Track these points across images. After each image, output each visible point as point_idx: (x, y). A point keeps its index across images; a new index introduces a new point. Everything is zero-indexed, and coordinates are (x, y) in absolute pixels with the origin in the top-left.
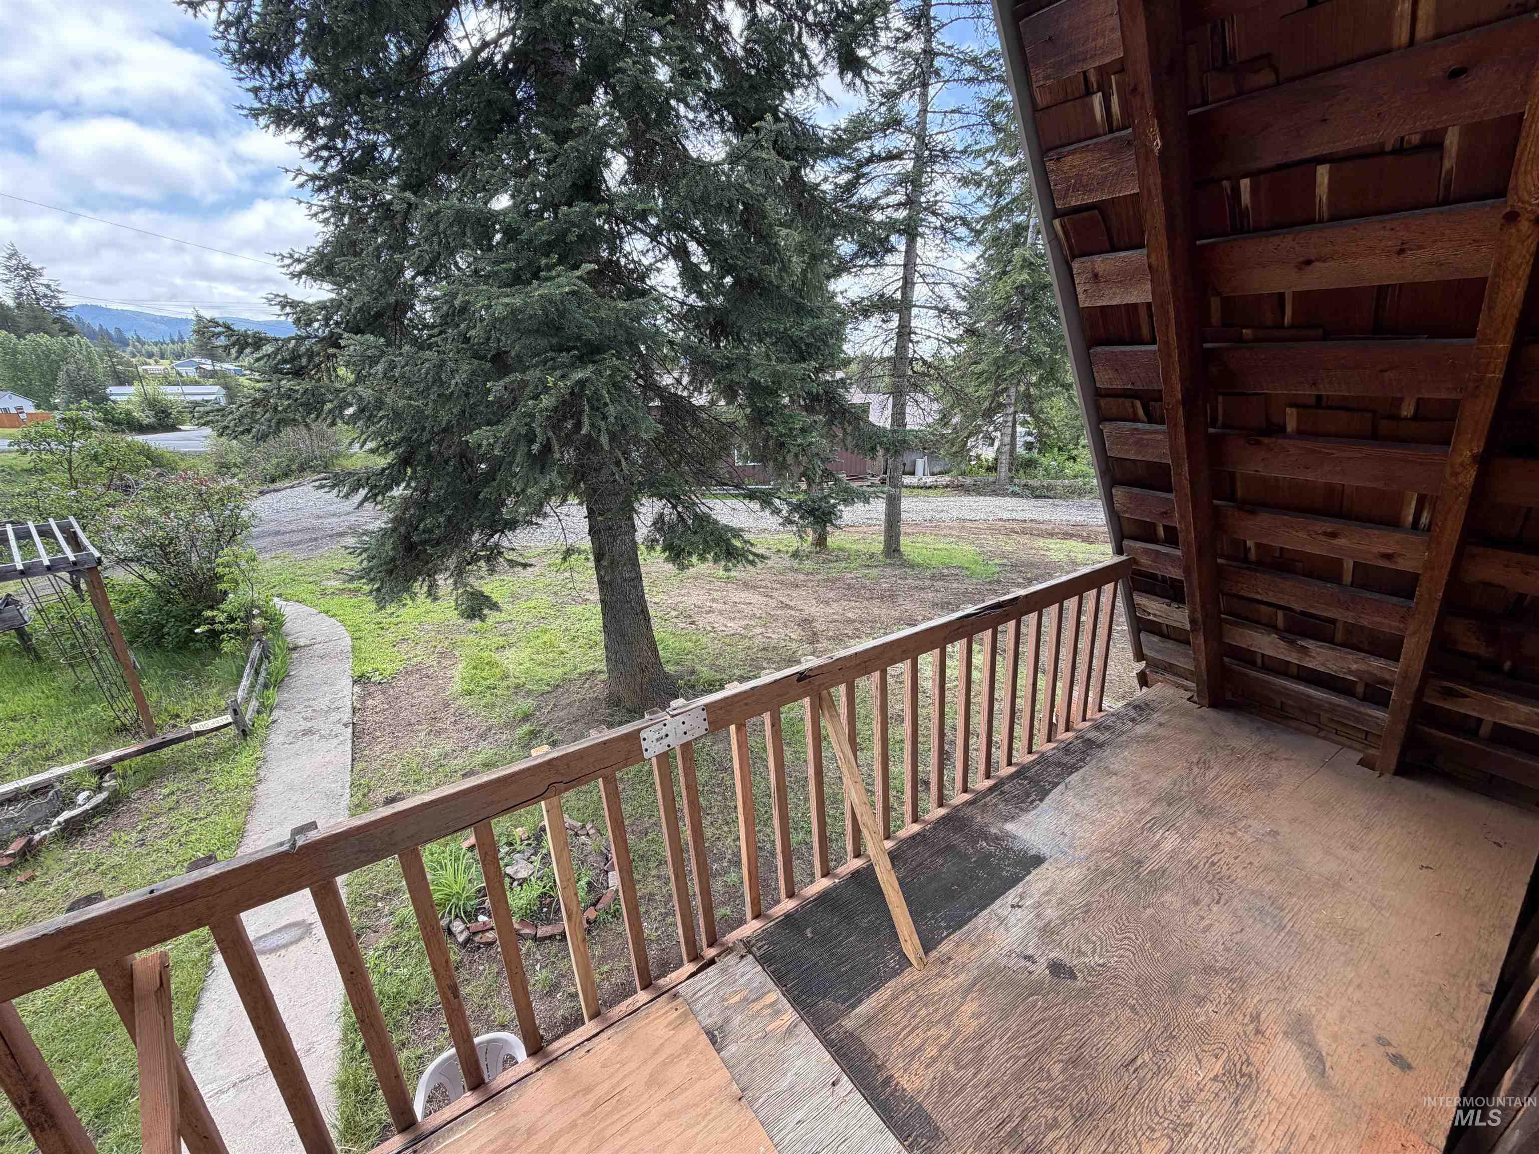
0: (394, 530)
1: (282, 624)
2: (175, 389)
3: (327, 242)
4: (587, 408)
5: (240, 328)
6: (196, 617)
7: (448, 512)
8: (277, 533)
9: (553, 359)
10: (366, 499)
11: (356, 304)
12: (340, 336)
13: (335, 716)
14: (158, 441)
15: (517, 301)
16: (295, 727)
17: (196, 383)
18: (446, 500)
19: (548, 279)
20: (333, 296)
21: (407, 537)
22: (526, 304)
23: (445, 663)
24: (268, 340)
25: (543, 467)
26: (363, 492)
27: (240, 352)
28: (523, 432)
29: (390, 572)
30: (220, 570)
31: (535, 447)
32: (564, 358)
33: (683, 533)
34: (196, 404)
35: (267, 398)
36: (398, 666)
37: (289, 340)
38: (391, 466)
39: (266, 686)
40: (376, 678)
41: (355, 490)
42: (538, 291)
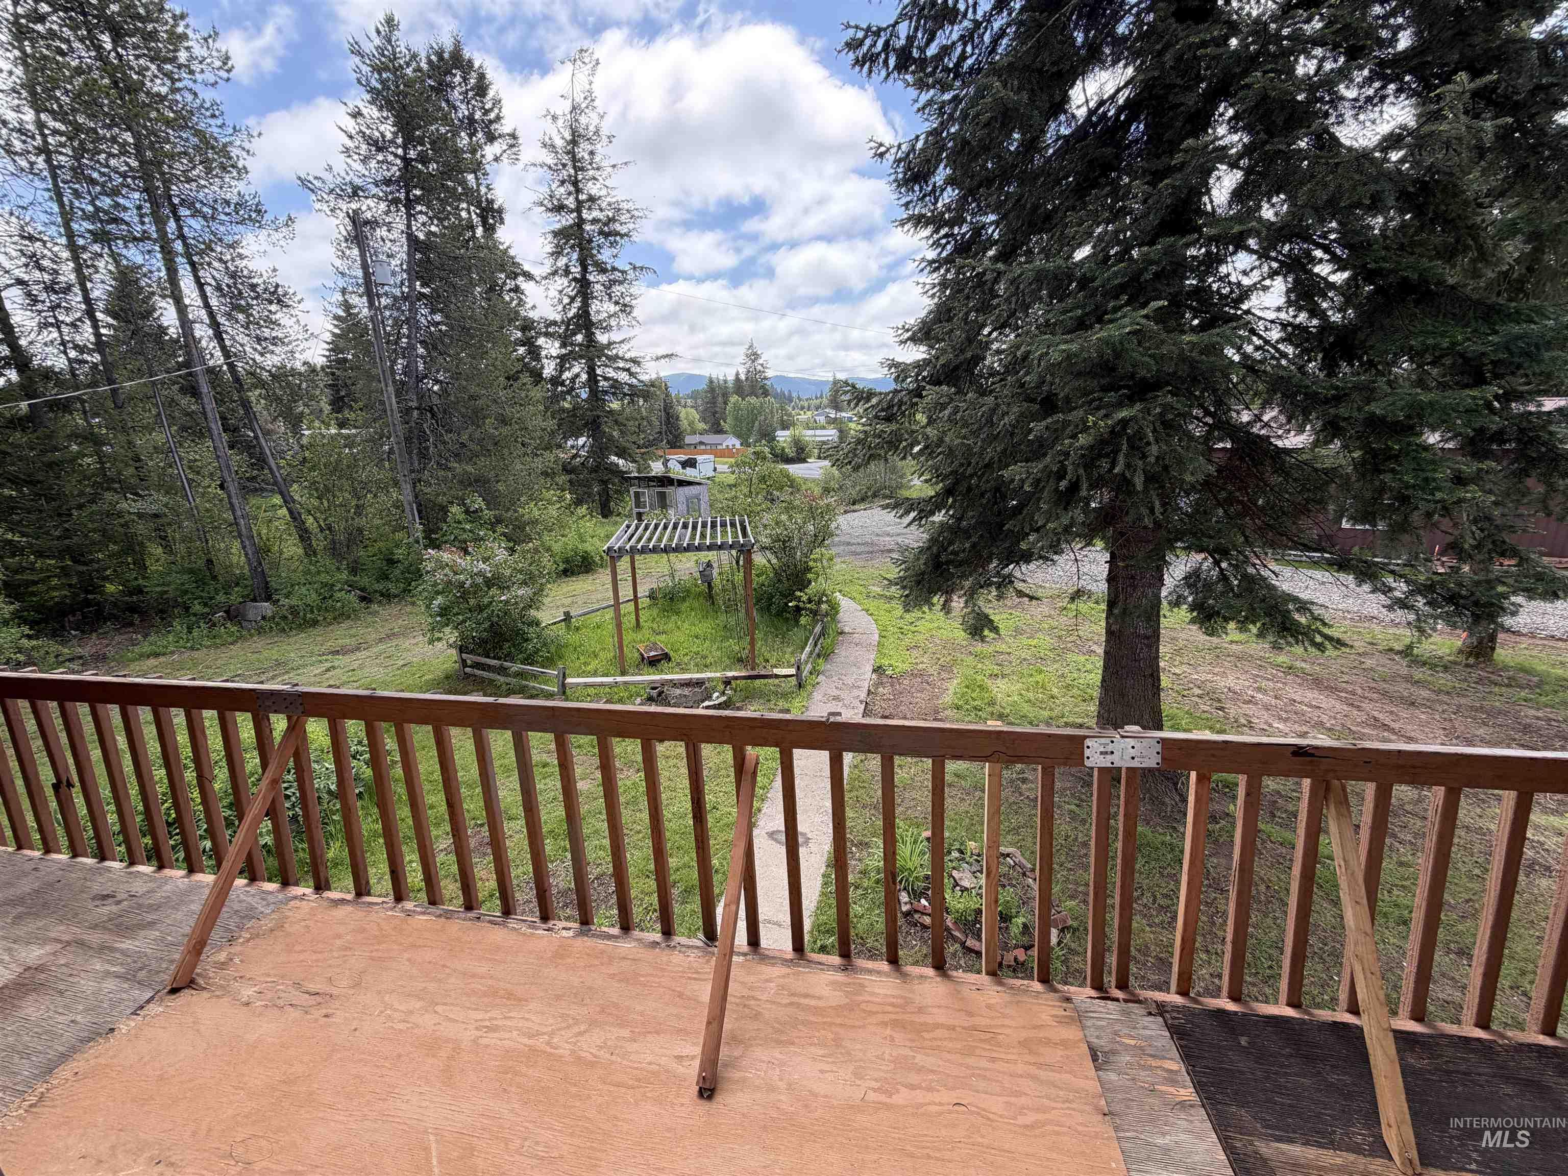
0: (929, 548)
1: (837, 613)
2: (810, 432)
3: (930, 313)
4: (1124, 447)
5: (860, 386)
6: (790, 595)
7: (974, 539)
8: (849, 544)
9: (1100, 399)
10: (914, 520)
11: (942, 361)
12: (924, 388)
13: (856, 692)
14: (795, 470)
15: (1074, 347)
16: (829, 691)
17: (823, 428)
18: (974, 528)
19: (1111, 321)
20: (925, 356)
21: (938, 556)
22: (1082, 349)
23: (944, 675)
24: (875, 394)
25: (1068, 504)
26: (913, 515)
27: (857, 405)
28: (1055, 469)
29: (918, 583)
30: (811, 564)
31: (1063, 484)
32: (1111, 397)
33: (1222, 594)
34: (824, 443)
35: (865, 439)
36: (906, 667)
37: (887, 394)
38: (937, 494)
39: (819, 656)
40: (889, 672)
41: (907, 512)
42: (1099, 334)
